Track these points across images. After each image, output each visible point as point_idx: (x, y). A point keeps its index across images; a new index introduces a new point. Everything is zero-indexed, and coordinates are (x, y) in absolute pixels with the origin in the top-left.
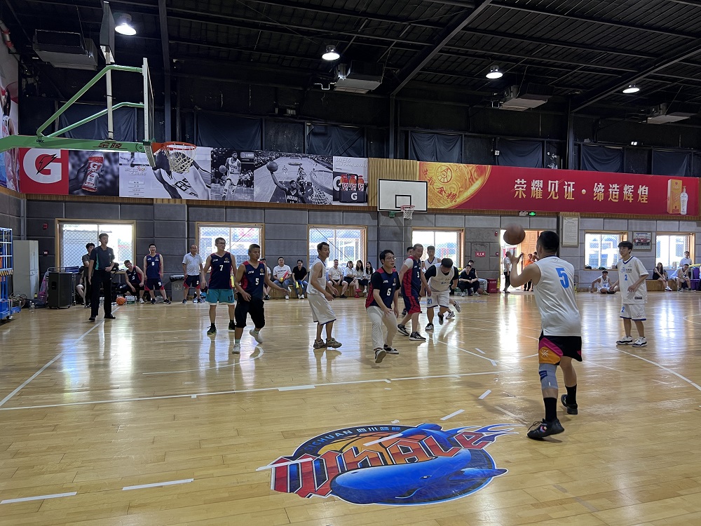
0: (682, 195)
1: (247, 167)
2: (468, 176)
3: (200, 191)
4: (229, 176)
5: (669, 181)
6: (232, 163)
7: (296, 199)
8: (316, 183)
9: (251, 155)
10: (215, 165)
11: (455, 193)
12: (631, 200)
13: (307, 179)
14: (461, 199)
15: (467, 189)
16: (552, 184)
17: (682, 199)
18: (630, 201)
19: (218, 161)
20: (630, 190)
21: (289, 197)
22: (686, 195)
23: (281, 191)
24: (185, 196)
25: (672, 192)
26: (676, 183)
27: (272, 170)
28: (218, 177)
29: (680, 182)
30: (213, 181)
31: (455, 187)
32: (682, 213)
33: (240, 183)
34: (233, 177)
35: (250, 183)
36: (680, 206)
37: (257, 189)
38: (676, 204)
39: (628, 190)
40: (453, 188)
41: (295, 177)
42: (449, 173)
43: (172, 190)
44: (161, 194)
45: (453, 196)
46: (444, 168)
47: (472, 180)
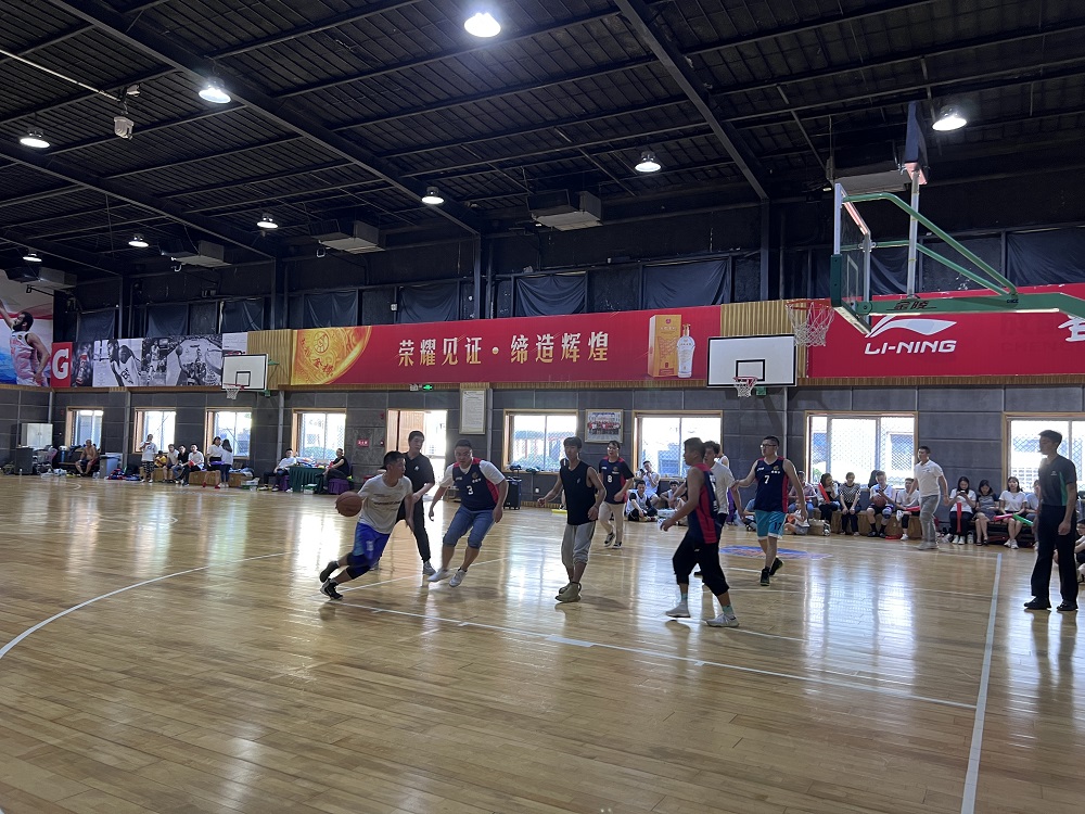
0: (681, 341)
1: (163, 353)
2: (345, 343)
3: (134, 380)
4: (152, 363)
5: (653, 320)
6: (155, 350)
7: (194, 381)
8: (209, 364)
9: (166, 342)
10: (144, 355)
11: (330, 364)
12: (575, 358)
13: (202, 361)
14: (337, 373)
15: (344, 358)
16: (448, 343)
17: (680, 349)
18: (575, 360)
19: (146, 350)
20: (573, 343)
21: (189, 380)
22: (692, 341)
23: (184, 375)
24: (127, 384)
25: (658, 338)
26: (668, 321)
27: (179, 353)
28: (145, 365)
29: (677, 319)
30: (142, 370)
31: (331, 356)
32: (680, 375)
33: (158, 369)
34: (154, 364)
35: (163, 368)
36: (675, 361)
37: (168, 373)
38: (668, 359)
39: (570, 342)
40: (329, 358)
41: (193, 358)
42: (326, 341)
43: (119, 378)
44: (112, 383)
45: (329, 369)
46: (321, 335)
47: (350, 347)
